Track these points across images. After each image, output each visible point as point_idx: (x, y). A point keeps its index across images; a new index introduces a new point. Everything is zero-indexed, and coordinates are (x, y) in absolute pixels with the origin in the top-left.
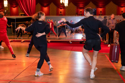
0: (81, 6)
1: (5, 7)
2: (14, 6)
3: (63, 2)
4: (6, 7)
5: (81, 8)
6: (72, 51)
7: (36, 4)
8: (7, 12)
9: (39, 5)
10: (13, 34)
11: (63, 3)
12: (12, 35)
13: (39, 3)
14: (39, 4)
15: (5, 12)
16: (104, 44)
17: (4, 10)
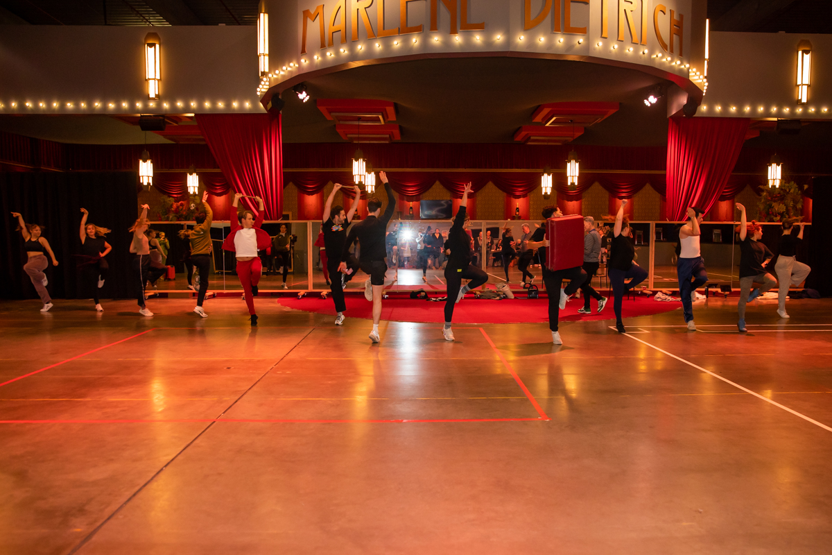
0: (411, 191)
1: (192, 193)
2: (219, 191)
3: (363, 180)
4: (194, 193)
5: (410, 199)
6: (390, 322)
7: (285, 184)
8: (197, 209)
9: (292, 189)
10: (218, 273)
11: (360, 183)
12: (216, 276)
13: (291, 183)
14: (294, 187)
15: (192, 208)
16: (475, 298)
17: (188, 204)
